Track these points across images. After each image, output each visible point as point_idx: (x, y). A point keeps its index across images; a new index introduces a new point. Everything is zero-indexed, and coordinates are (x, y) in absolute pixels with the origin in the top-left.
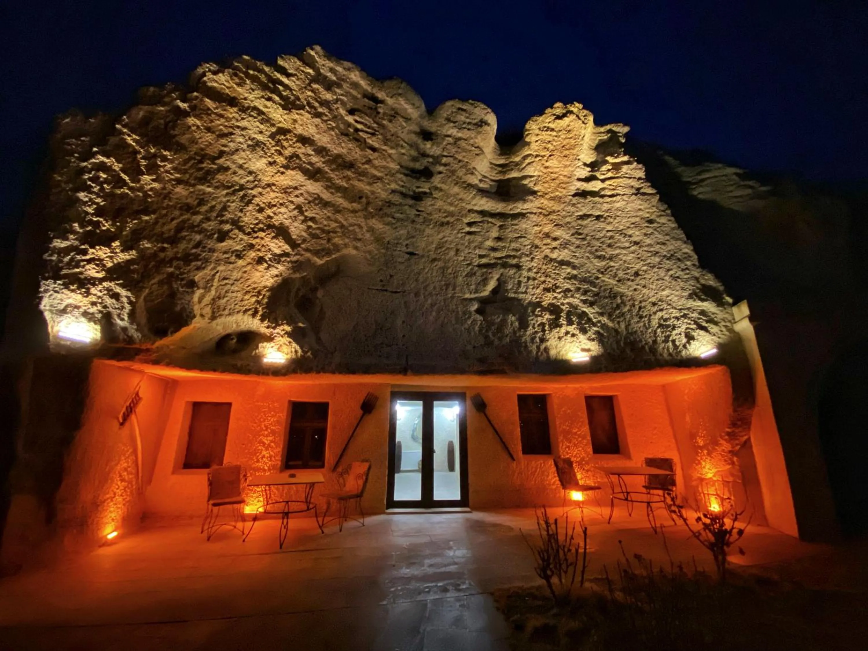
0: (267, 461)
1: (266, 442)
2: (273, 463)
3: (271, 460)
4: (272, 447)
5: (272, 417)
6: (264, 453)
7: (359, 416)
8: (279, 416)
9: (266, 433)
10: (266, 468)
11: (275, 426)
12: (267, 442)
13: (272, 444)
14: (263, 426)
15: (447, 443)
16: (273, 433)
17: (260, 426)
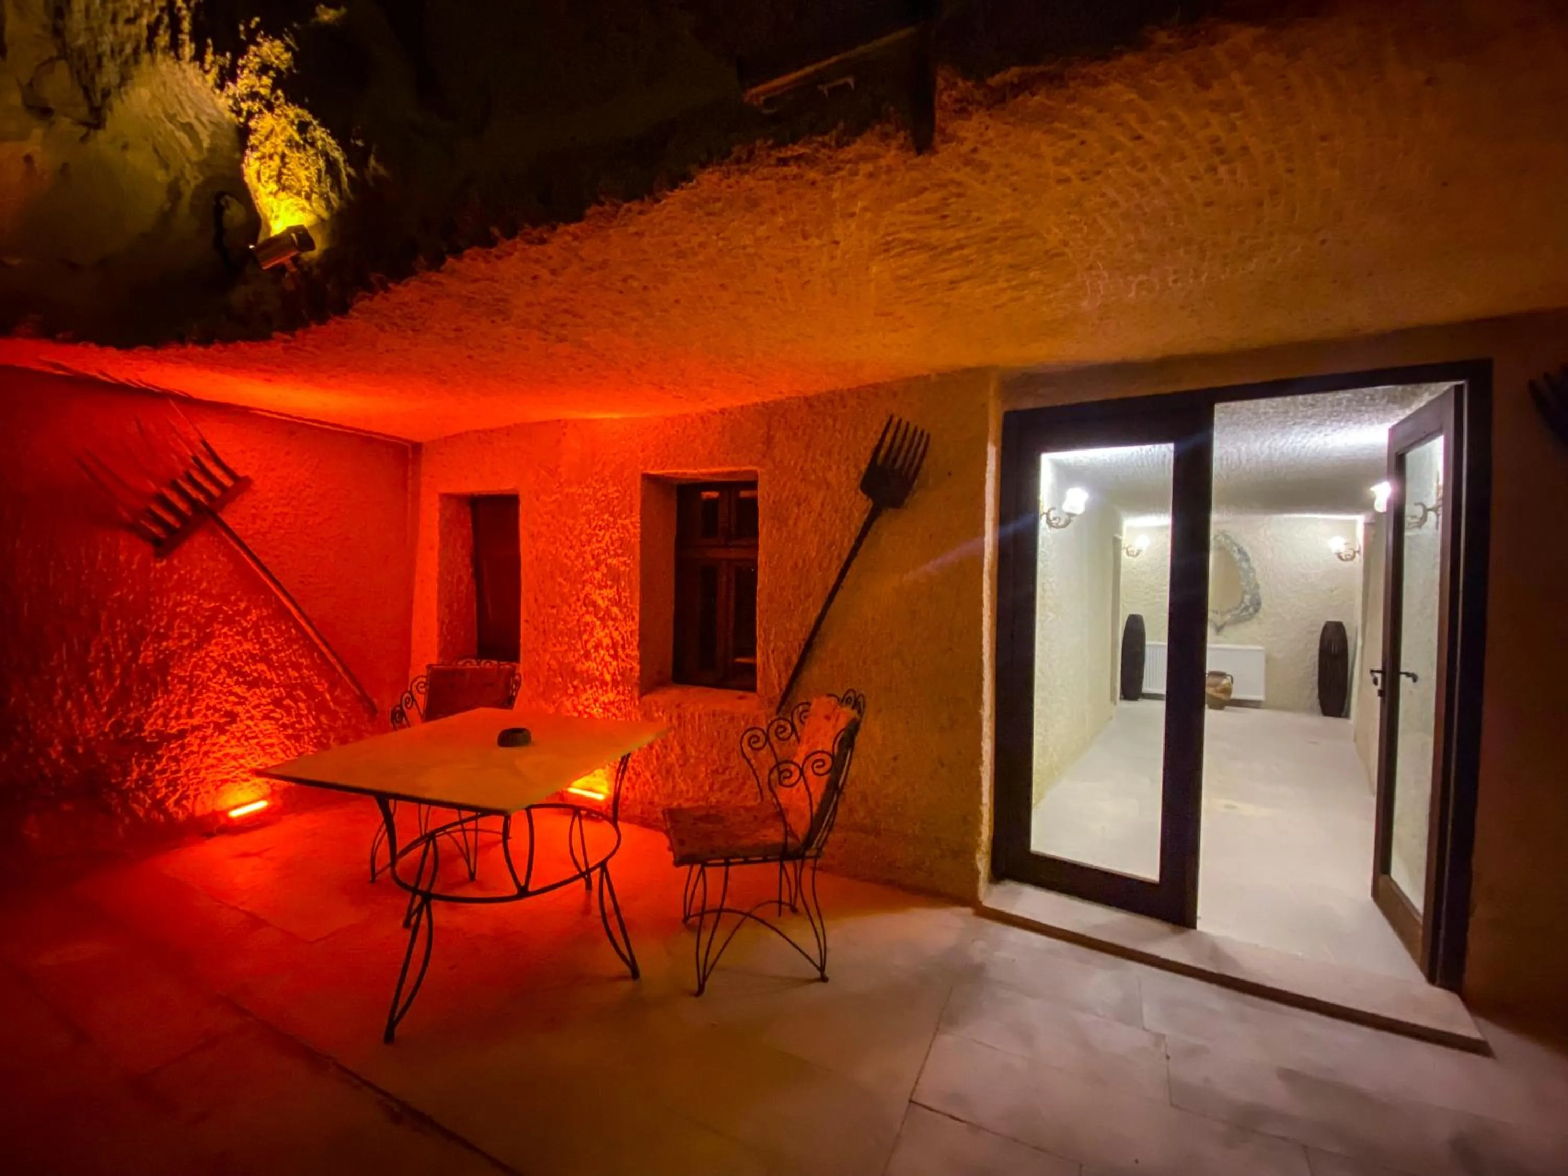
0: (608, 658)
1: (600, 602)
2: (622, 664)
3: (615, 657)
4: (615, 619)
5: (607, 527)
6: (599, 633)
7: (858, 519)
8: (624, 527)
9: (598, 575)
10: (608, 677)
11: (617, 555)
12: (602, 604)
13: (615, 610)
14: (589, 557)
15: (1323, 624)
16: (615, 577)
17: (580, 555)
